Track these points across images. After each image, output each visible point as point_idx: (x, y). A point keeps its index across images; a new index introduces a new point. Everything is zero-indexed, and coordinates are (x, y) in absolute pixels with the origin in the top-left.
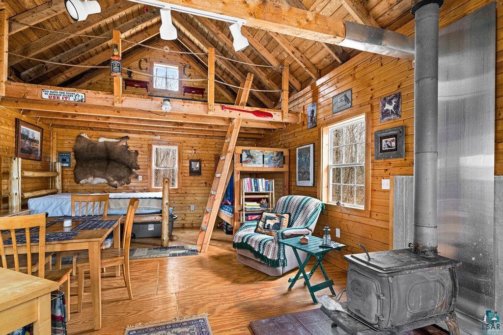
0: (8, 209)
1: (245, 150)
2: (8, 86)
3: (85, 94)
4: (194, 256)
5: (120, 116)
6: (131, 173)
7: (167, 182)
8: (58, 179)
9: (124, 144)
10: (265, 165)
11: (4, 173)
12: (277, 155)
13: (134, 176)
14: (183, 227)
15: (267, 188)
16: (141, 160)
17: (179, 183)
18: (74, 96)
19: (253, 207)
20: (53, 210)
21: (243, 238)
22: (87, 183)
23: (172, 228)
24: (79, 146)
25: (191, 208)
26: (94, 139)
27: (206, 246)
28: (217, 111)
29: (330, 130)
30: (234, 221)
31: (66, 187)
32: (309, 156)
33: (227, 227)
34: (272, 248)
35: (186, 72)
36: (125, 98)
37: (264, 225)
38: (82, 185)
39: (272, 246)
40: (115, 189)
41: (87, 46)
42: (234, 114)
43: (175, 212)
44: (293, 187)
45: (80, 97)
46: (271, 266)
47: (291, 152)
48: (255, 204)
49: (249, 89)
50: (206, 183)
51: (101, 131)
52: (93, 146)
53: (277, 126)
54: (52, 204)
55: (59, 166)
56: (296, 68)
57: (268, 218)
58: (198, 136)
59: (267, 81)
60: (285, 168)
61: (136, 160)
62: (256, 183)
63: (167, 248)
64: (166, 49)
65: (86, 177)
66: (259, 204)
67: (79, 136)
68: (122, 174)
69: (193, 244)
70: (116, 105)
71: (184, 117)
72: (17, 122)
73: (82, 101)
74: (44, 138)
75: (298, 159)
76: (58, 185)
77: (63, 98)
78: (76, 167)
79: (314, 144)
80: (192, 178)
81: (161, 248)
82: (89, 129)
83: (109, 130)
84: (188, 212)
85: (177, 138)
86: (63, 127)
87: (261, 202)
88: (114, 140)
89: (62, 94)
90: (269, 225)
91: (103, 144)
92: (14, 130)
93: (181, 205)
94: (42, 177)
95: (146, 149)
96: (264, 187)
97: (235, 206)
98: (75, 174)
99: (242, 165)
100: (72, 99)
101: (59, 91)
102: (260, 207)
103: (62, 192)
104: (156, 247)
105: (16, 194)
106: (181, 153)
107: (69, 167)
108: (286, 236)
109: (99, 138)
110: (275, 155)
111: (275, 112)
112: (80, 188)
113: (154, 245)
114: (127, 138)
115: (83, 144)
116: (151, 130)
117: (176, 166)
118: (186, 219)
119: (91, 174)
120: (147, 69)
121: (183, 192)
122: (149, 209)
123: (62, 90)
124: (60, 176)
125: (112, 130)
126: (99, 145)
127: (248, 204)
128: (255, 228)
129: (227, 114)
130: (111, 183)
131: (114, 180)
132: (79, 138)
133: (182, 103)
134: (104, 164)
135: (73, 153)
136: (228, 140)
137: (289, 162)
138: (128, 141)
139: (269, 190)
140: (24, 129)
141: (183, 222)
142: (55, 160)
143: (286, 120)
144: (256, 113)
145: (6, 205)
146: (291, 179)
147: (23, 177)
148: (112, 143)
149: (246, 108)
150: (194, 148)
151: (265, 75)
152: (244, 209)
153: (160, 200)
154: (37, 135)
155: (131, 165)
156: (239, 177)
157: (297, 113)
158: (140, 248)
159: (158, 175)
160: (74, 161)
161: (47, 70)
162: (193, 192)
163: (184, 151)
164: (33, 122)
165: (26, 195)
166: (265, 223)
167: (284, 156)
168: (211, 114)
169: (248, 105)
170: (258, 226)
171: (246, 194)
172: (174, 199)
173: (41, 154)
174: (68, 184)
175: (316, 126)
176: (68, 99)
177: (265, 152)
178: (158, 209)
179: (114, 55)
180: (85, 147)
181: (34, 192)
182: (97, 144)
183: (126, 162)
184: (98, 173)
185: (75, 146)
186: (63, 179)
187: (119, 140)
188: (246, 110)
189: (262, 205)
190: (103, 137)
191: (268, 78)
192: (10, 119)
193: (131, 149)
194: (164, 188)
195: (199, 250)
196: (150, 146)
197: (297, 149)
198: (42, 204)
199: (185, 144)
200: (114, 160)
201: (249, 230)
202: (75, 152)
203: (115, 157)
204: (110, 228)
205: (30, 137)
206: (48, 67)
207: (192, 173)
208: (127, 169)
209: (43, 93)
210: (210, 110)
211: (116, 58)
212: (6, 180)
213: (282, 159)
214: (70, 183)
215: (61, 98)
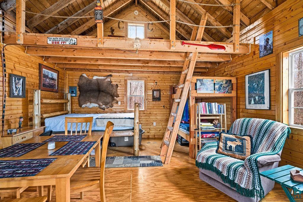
0: (32, 126)
1: (199, 80)
2: (25, 36)
3: (77, 39)
4: (159, 168)
5: (104, 58)
6: (113, 100)
7: (137, 106)
8: (69, 104)
9: (109, 80)
10: (216, 92)
11: (30, 101)
12: (226, 83)
13: (115, 101)
14: (148, 138)
15: (219, 111)
16: (120, 91)
17: (145, 107)
18: (69, 40)
19: (208, 127)
20: (60, 127)
21: (208, 159)
22: (86, 107)
23: (141, 139)
24: (82, 82)
25: (154, 124)
26: (90, 78)
27: (169, 159)
28: (178, 46)
29: (290, 54)
30: (190, 138)
31: (74, 110)
32: (263, 82)
33: (182, 140)
34: (245, 177)
35: (149, 27)
36: (106, 40)
37: (226, 147)
38: (84, 108)
39: (246, 175)
40: (103, 110)
41: (83, 11)
42: (191, 49)
43: (143, 127)
44: (241, 110)
45: (74, 41)
46: (245, 195)
47: (238, 80)
48: (209, 124)
49: (204, 26)
50: (164, 106)
51: (94, 71)
52: (90, 82)
53: (224, 59)
54: (59, 122)
55: (69, 96)
56: (248, 4)
57: (227, 139)
58: (158, 72)
59: (215, 23)
60: (233, 94)
61: (117, 91)
62: (210, 106)
63: (138, 157)
64: (136, 13)
65: (85, 103)
66: (212, 125)
67: (82, 76)
68: (107, 101)
69: (157, 154)
70: (99, 46)
71: (150, 55)
72: (40, 66)
73: (75, 44)
74: (60, 77)
75: (247, 85)
76: (69, 108)
77: (61, 42)
78: (79, 96)
79: (270, 70)
80: (154, 103)
81: (133, 157)
82: (87, 71)
83: (100, 71)
84: (152, 127)
85: (143, 75)
86: (72, 69)
87: (214, 123)
88: (103, 78)
89: (61, 40)
90: (231, 147)
91: (96, 81)
92: (38, 71)
93: (147, 122)
94: (57, 103)
95: (123, 83)
96: (217, 110)
97: (191, 126)
98: (79, 101)
99: (197, 92)
100: (68, 43)
101: (59, 38)
102: (213, 127)
103: (72, 113)
104: (130, 156)
105: (37, 115)
106: (146, 85)
107: (75, 96)
108: (261, 164)
109: (93, 77)
110: (224, 83)
111: (227, 45)
112: (82, 110)
113: (129, 153)
114: (111, 76)
115: (84, 81)
116: (126, 69)
117: (143, 94)
118: (151, 132)
119: (88, 101)
120: (123, 28)
121: (149, 112)
122: (125, 126)
123: (61, 37)
124: (70, 102)
125: (101, 71)
126: (93, 81)
127: (203, 124)
128: (216, 148)
129: (185, 48)
130: (101, 106)
131: (103, 105)
132: (81, 77)
133: (149, 42)
134: (96, 94)
135: (78, 87)
136: (186, 72)
137: (237, 88)
138: (112, 78)
139: (221, 112)
140: (45, 71)
141: (148, 134)
142: (67, 92)
143: (237, 52)
144: (211, 46)
145: (31, 123)
146: (238, 103)
147: (42, 103)
148: (101, 80)
149: (202, 43)
150: (156, 81)
151: (213, 18)
152: (200, 129)
153: (133, 120)
154: (55, 75)
155: (114, 94)
156: (194, 101)
157: (247, 45)
158: (118, 156)
159: (132, 101)
160: (79, 92)
161: (59, 30)
162: (155, 113)
163: (149, 84)
164: (52, 66)
165: (45, 116)
166: (226, 144)
167: (232, 84)
168: (173, 49)
169: (203, 40)
170: (218, 147)
171: (201, 116)
172: (142, 117)
173: (58, 88)
174: (75, 107)
175: (272, 53)
176: (65, 44)
177: (216, 81)
178: (131, 127)
179: (97, 6)
180: (85, 83)
181: (51, 114)
182: (92, 81)
183: (111, 92)
184: (93, 100)
185: (78, 83)
186: (72, 104)
187: (106, 78)
188: (202, 44)
189: (215, 126)
190: (96, 76)
191: (216, 21)
192: (35, 63)
193: (114, 83)
194: (135, 110)
195: (163, 161)
196: (126, 80)
197: (247, 77)
198: (53, 122)
199: (149, 79)
200: (103, 91)
201: (212, 151)
202: (79, 86)
203: (103, 89)
204: (85, 154)
205: (50, 76)
206: (60, 28)
207: (155, 99)
208: (111, 97)
209: (48, 40)
210: (172, 46)
211: (99, 8)
212: (31, 106)
213: (230, 86)
214: (76, 107)
215: (60, 43)
